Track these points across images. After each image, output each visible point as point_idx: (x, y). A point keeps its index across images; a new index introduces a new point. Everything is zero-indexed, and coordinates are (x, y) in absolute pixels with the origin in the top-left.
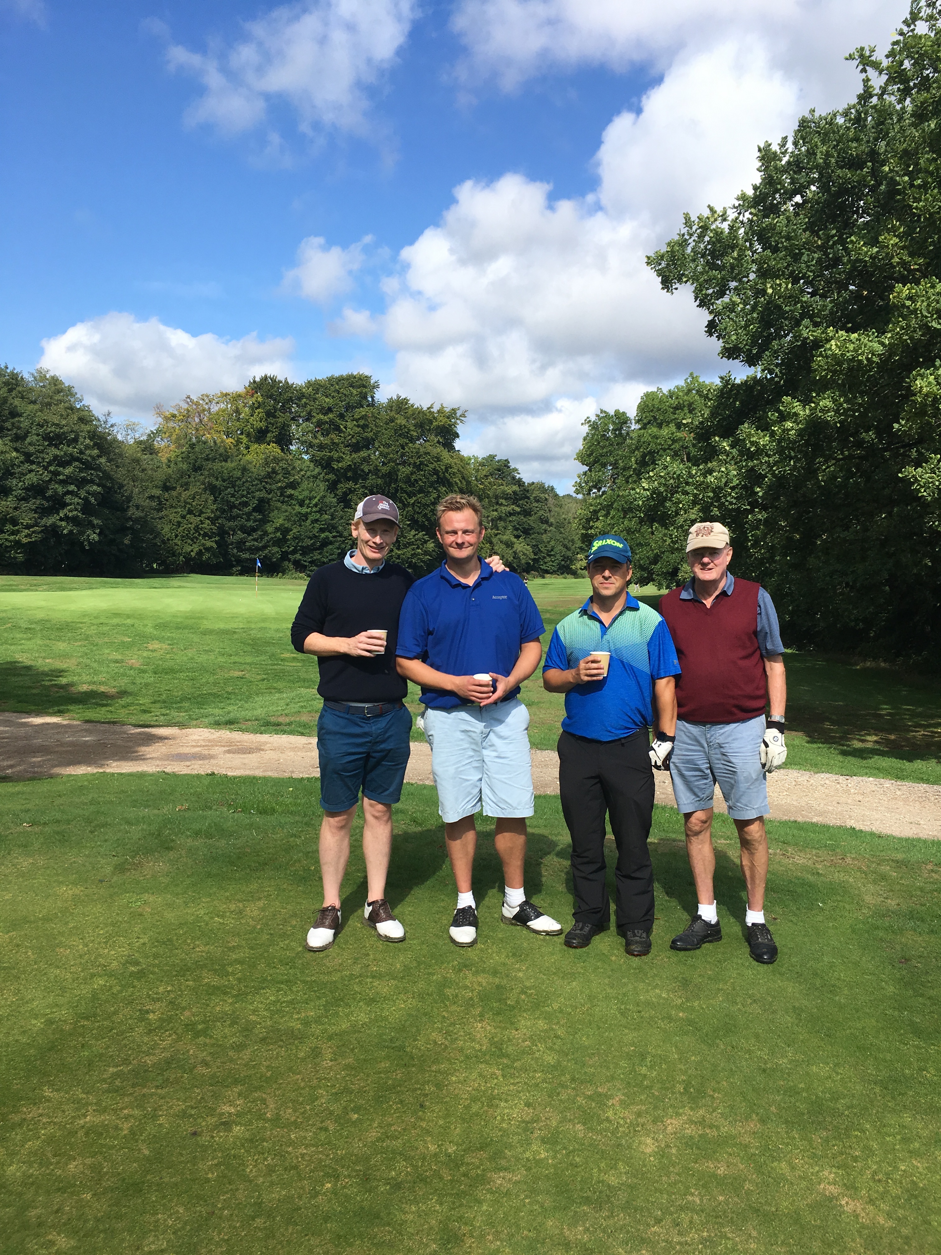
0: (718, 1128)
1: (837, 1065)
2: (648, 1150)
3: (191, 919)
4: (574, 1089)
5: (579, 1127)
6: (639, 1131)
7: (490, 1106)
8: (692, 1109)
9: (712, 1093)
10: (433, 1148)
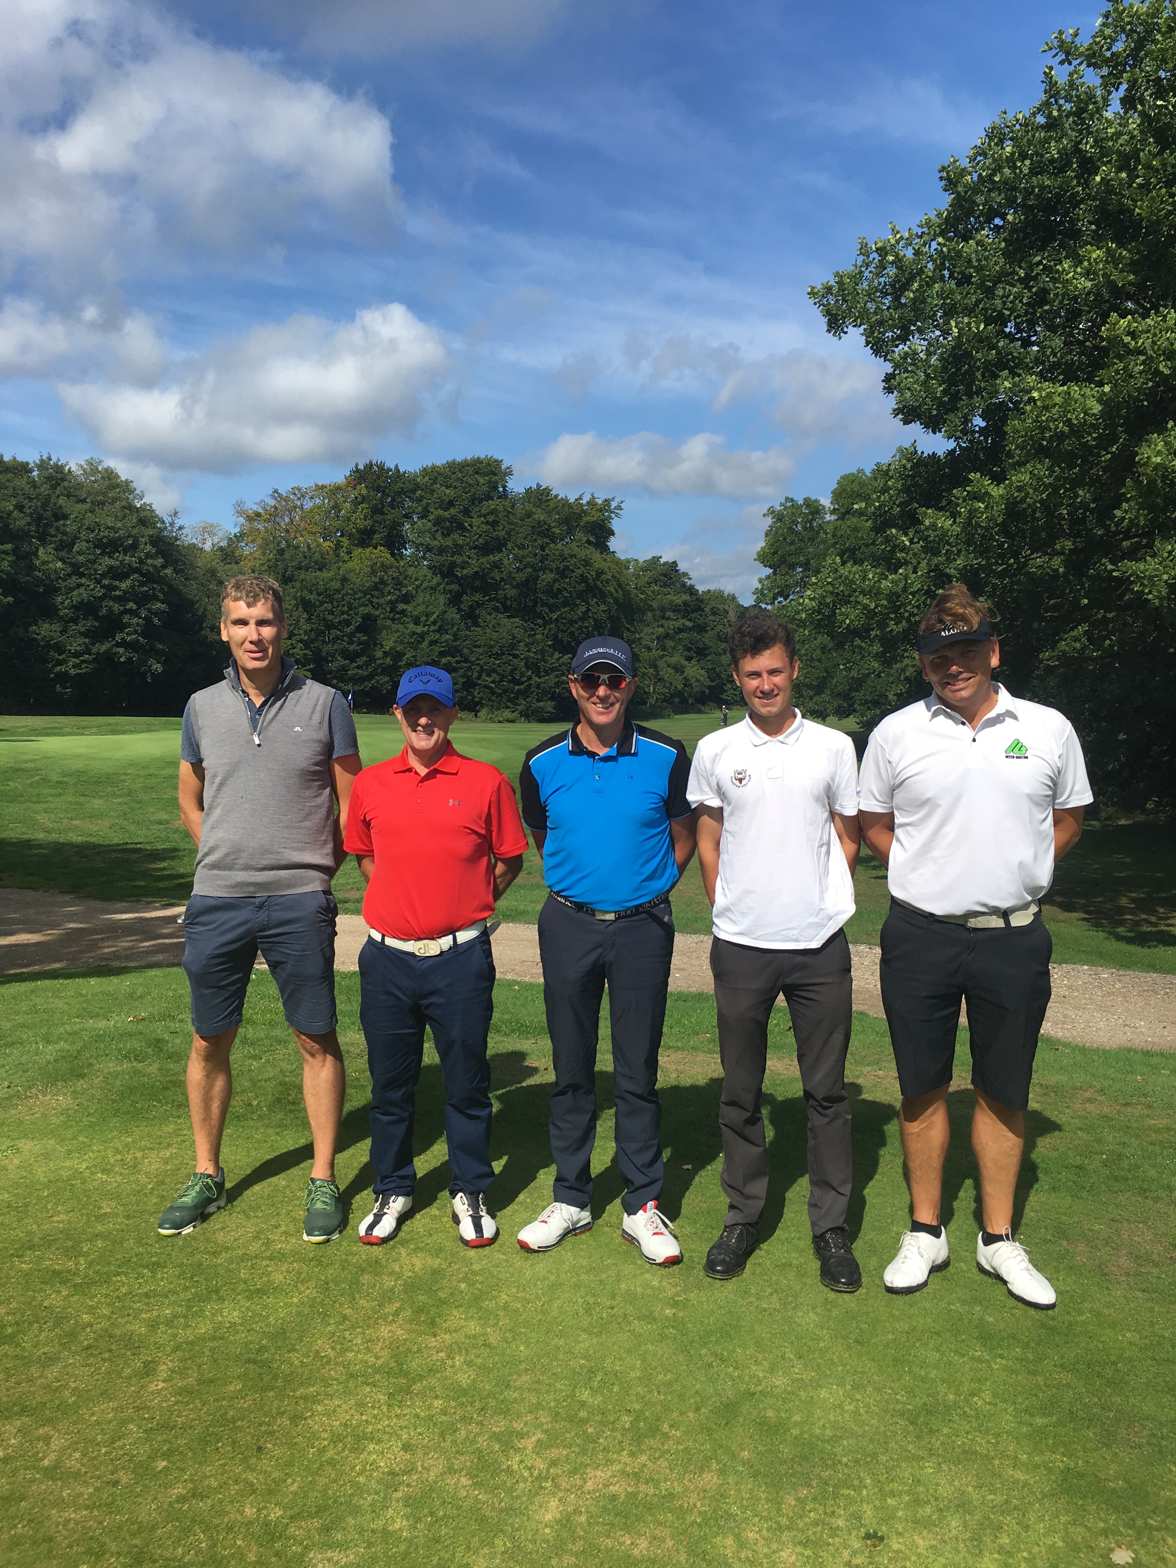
0: (656, 1484)
1: (856, 1387)
2: (549, 1517)
3: (65, 1174)
4: (480, 1423)
5: (464, 1481)
6: (546, 1488)
7: (353, 1450)
8: (632, 1454)
9: (667, 1430)
10: (249, 1511)
